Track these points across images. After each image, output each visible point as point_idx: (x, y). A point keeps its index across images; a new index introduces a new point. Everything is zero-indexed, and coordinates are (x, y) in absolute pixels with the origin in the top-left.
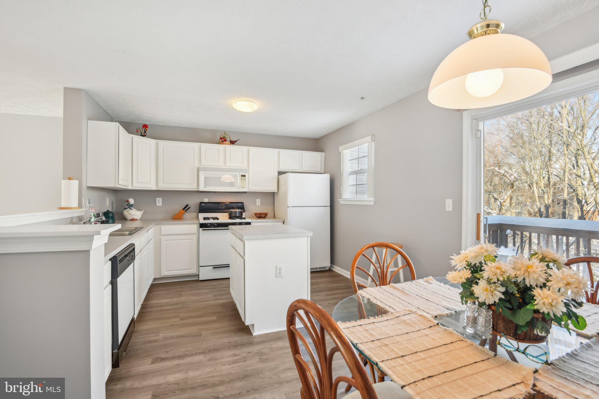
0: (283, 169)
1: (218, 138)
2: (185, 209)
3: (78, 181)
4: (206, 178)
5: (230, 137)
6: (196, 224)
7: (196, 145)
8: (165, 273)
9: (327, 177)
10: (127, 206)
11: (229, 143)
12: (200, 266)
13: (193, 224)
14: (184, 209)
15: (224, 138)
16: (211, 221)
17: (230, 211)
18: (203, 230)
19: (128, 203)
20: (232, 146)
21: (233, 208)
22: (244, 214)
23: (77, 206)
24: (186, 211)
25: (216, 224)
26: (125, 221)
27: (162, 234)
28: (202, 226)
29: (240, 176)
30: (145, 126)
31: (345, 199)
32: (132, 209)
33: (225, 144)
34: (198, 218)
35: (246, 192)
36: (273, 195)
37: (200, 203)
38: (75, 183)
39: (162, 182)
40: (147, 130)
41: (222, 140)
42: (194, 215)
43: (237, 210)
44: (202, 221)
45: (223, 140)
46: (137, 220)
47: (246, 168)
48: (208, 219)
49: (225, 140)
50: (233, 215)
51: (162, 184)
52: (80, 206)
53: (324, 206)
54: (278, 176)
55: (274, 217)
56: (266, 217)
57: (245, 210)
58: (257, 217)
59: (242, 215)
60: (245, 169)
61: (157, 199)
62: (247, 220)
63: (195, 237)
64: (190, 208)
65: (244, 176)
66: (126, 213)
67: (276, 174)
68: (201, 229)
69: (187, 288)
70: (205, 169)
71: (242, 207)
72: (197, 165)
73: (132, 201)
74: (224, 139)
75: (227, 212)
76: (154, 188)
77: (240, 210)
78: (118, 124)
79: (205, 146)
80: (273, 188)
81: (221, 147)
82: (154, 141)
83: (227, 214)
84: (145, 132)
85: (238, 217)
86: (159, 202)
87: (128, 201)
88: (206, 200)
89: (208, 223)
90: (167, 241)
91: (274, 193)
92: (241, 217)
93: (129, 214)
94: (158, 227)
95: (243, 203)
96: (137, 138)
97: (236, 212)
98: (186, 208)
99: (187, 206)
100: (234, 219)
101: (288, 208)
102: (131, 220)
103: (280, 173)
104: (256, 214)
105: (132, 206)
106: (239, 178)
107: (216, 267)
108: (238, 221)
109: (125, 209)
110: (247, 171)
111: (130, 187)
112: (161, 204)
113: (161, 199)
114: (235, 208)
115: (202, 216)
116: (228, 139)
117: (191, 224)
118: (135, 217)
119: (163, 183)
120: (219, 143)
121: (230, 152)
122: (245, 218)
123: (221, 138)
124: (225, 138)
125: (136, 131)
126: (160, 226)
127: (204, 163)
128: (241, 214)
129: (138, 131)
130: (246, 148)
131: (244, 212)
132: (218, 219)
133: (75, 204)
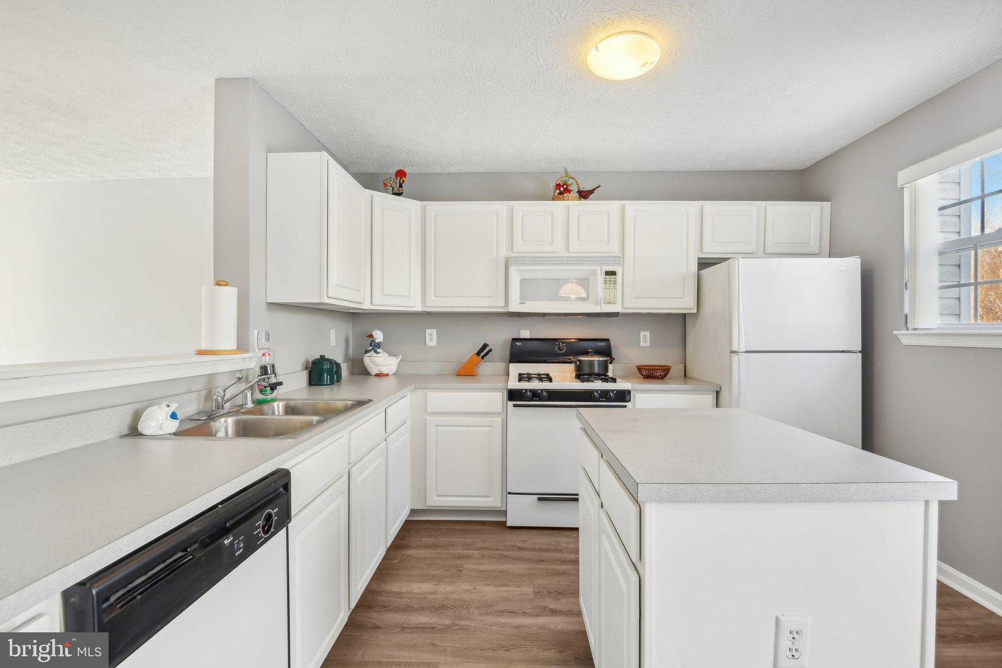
0: (711, 250)
1: (552, 185)
2: (482, 354)
3: (236, 289)
4: (523, 281)
5: (577, 184)
6: (500, 390)
7: (502, 206)
8: (435, 500)
9: (852, 266)
10: (371, 345)
11: (577, 195)
12: (510, 493)
13: (495, 389)
14: (478, 354)
15: (565, 184)
16: (536, 385)
17: (579, 361)
18: (515, 406)
19: (371, 339)
20: (583, 202)
21: (586, 353)
22: (610, 366)
23: (235, 348)
24: (483, 358)
25: (544, 393)
26: (362, 377)
27: (429, 410)
28: (514, 395)
29: (603, 273)
30: (401, 174)
31: (916, 329)
32: (377, 353)
33: (568, 200)
34: (507, 374)
35: (615, 315)
36: (682, 319)
37: (513, 339)
38: (229, 295)
39: (433, 294)
40: (403, 181)
41: (559, 189)
42: (500, 366)
43: (596, 359)
44: (514, 384)
45: (562, 190)
46: (387, 375)
47: (617, 253)
48: (529, 378)
49: (567, 191)
50: (586, 370)
51: (433, 298)
52: (242, 346)
53: (842, 352)
54: (698, 271)
55: (685, 375)
56: (665, 375)
57: (614, 359)
58: (642, 375)
59: (606, 370)
60: (616, 257)
61: (428, 331)
62: (621, 385)
63: (498, 421)
64: (490, 351)
65: (613, 273)
66: (367, 360)
67: (694, 267)
68: (511, 403)
69: (478, 549)
70: (523, 260)
71: (605, 350)
72: (504, 253)
73: (379, 336)
74: (565, 187)
75: (571, 363)
76: (418, 308)
77: (601, 359)
78: (325, 155)
79: (521, 207)
80: (685, 303)
81: (560, 206)
82: (419, 203)
83: (571, 367)
84: (401, 186)
85: (598, 375)
86: (432, 336)
87: (371, 336)
88: (525, 334)
89: (526, 390)
90: (439, 428)
91: (685, 315)
92: (605, 375)
93: (372, 362)
94: (420, 394)
95: (608, 340)
96: (383, 199)
97: (591, 363)
98: (483, 352)
99: (485, 346)
100: (588, 381)
101: (735, 357)
102: (377, 375)
103: (704, 264)
104: (640, 369)
105: (378, 345)
106: (601, 278)
107: (544, 498)
108: (598, 385)
109: (367, 352)
110: (620, 259)
111: (367, 306)
112: (434, 343)
113: (434, 332)
114: (589, 352)
115: (516, 369)
116: (574, 188)
117: (488, 390)
118: (385, 370)
119: (435, 296)
120: (553, 199)
121: (579, 216)
122: (614, 380)
123: (558, 186)
124: (568, 186)
125: (382, 184)
126: (425, 391)
127: (519, 246)
128: (605, 366)
129: (386, 185)
130: (617, 204)
131: (611, 363)
132: (550, 380)
133: (231, 344)
